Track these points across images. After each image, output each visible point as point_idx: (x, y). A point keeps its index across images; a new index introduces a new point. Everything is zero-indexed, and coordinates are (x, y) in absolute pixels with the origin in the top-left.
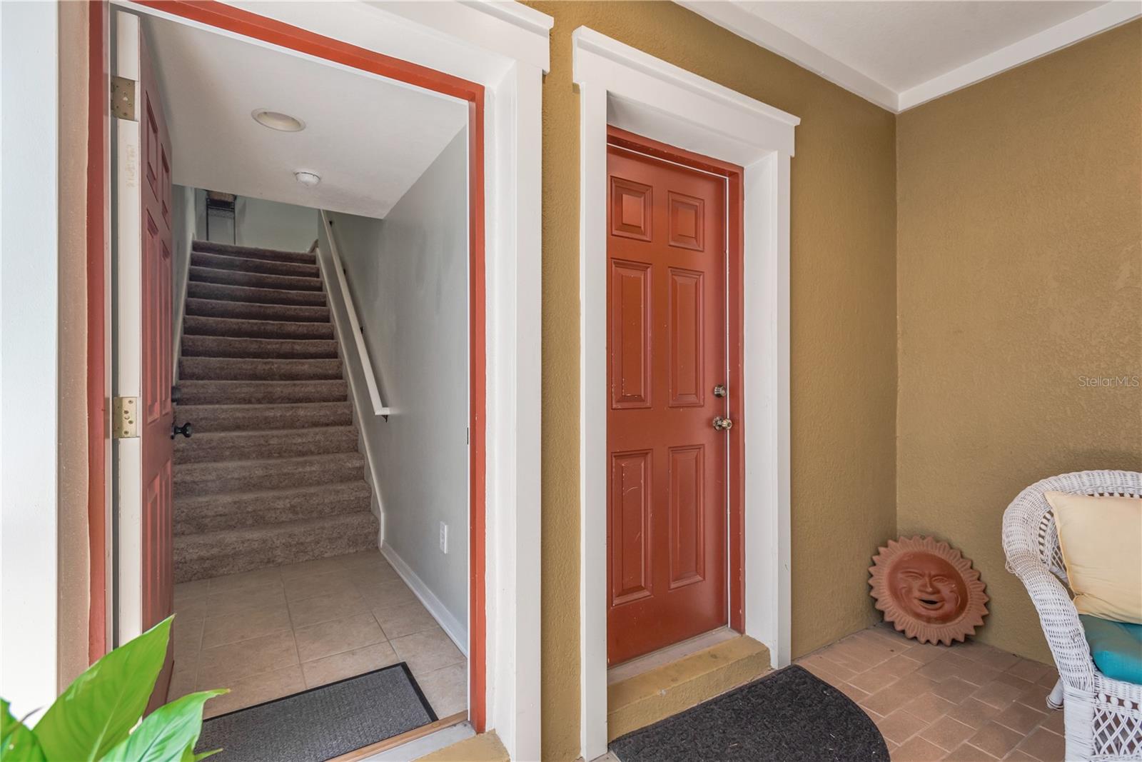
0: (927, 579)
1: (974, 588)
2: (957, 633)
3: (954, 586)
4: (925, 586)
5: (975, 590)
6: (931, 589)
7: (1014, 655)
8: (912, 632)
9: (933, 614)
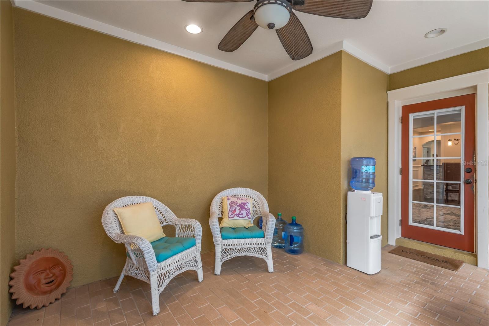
0: (48, 271)
1: (67, 264)
2: (63, 290)
3: (61, 267)
4: (48, 275)
5: (68, 265)
6: (52, 275)
7: (84, 285)
8: (42, 303)
9: (53, 287)
